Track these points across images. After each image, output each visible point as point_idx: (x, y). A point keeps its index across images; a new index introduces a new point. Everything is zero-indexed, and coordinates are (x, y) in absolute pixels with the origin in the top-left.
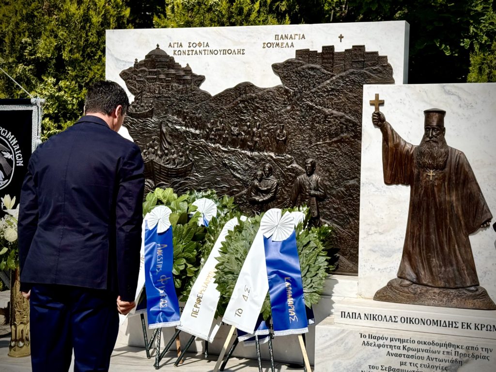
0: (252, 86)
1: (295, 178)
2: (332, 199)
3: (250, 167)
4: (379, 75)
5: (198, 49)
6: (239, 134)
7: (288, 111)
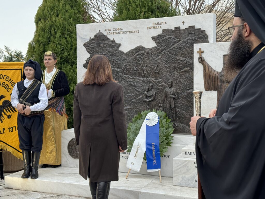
0: (143, 47)
1: (164, 89)
2: (181, 99)
3: (143, 86)
4: (201, 39)
5: (118, 31)
6: (137, 70)
7: (159, 59)
